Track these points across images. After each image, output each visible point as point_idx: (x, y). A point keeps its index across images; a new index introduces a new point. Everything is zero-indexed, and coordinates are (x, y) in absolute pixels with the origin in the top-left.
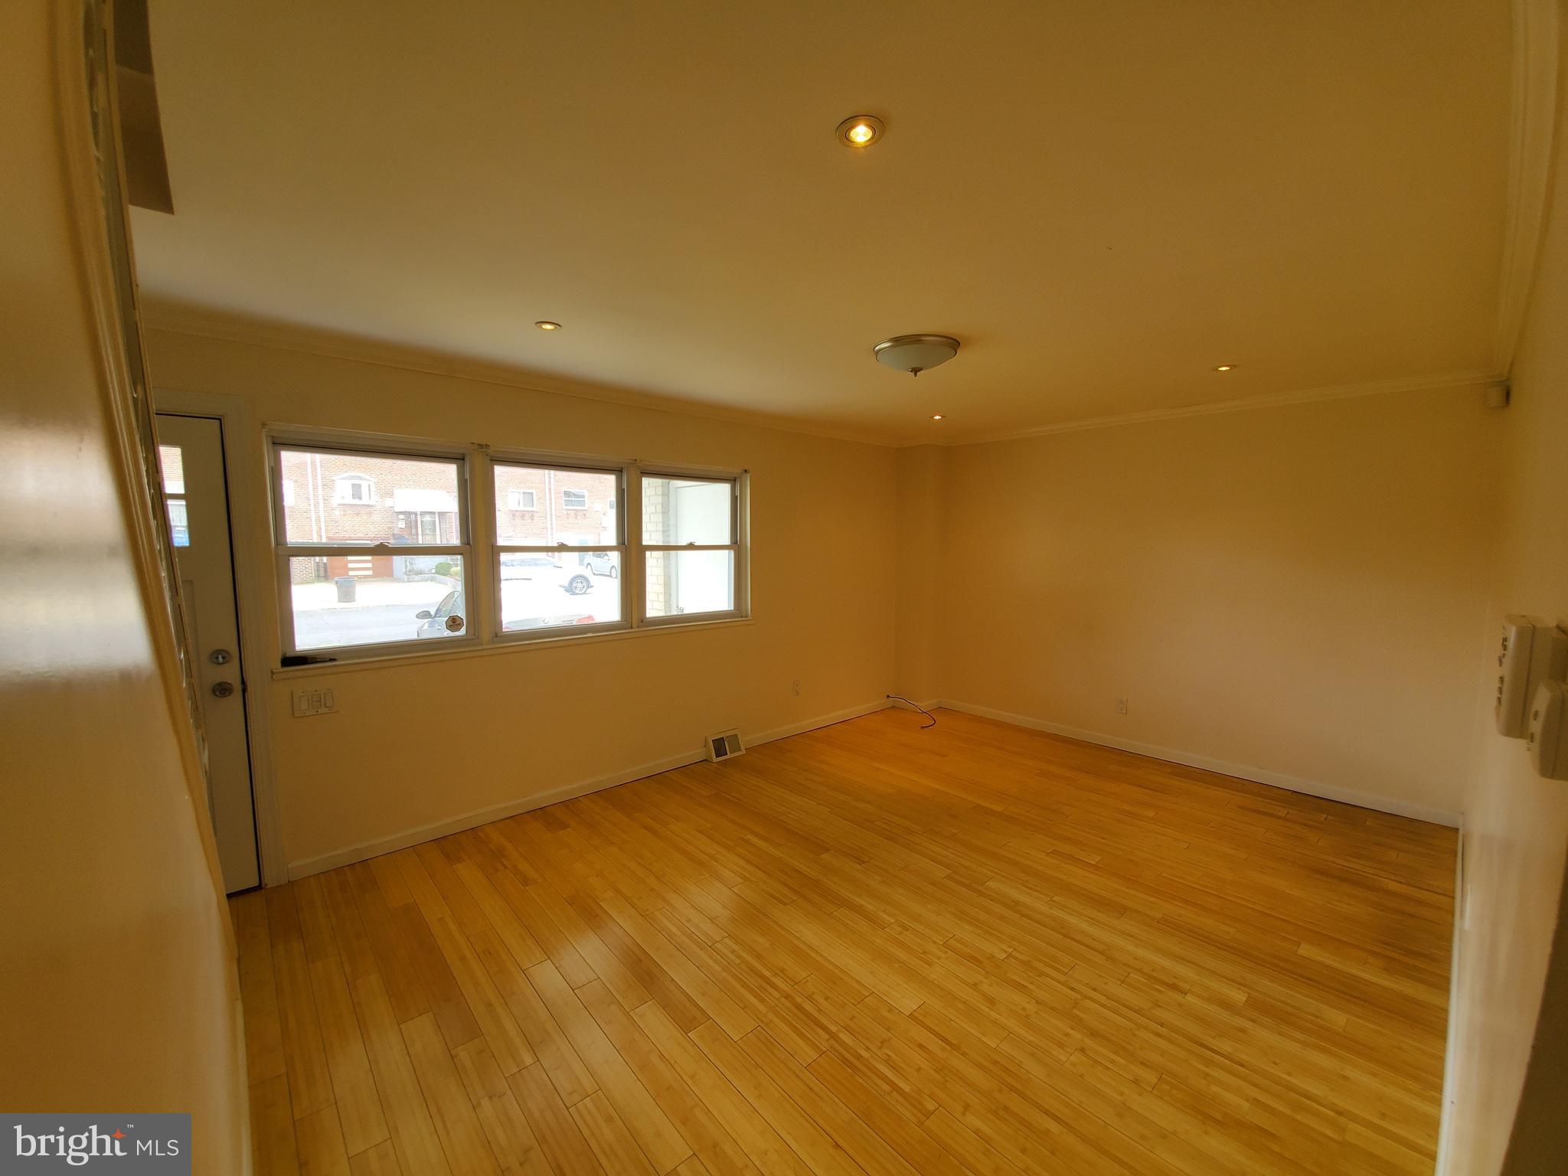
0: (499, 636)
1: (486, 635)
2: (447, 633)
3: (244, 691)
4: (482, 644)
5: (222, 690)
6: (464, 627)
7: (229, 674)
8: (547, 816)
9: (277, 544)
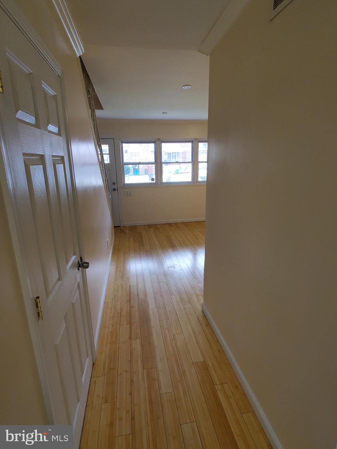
0: (162, 183)
1: (159, 183)
2: (151, 182)
3: (117, 190)
4: (158, 185)
5: (114, 190)
6: (155, 181)
7: (115, 187)
8: (170, 225)
9: (122, 162)
